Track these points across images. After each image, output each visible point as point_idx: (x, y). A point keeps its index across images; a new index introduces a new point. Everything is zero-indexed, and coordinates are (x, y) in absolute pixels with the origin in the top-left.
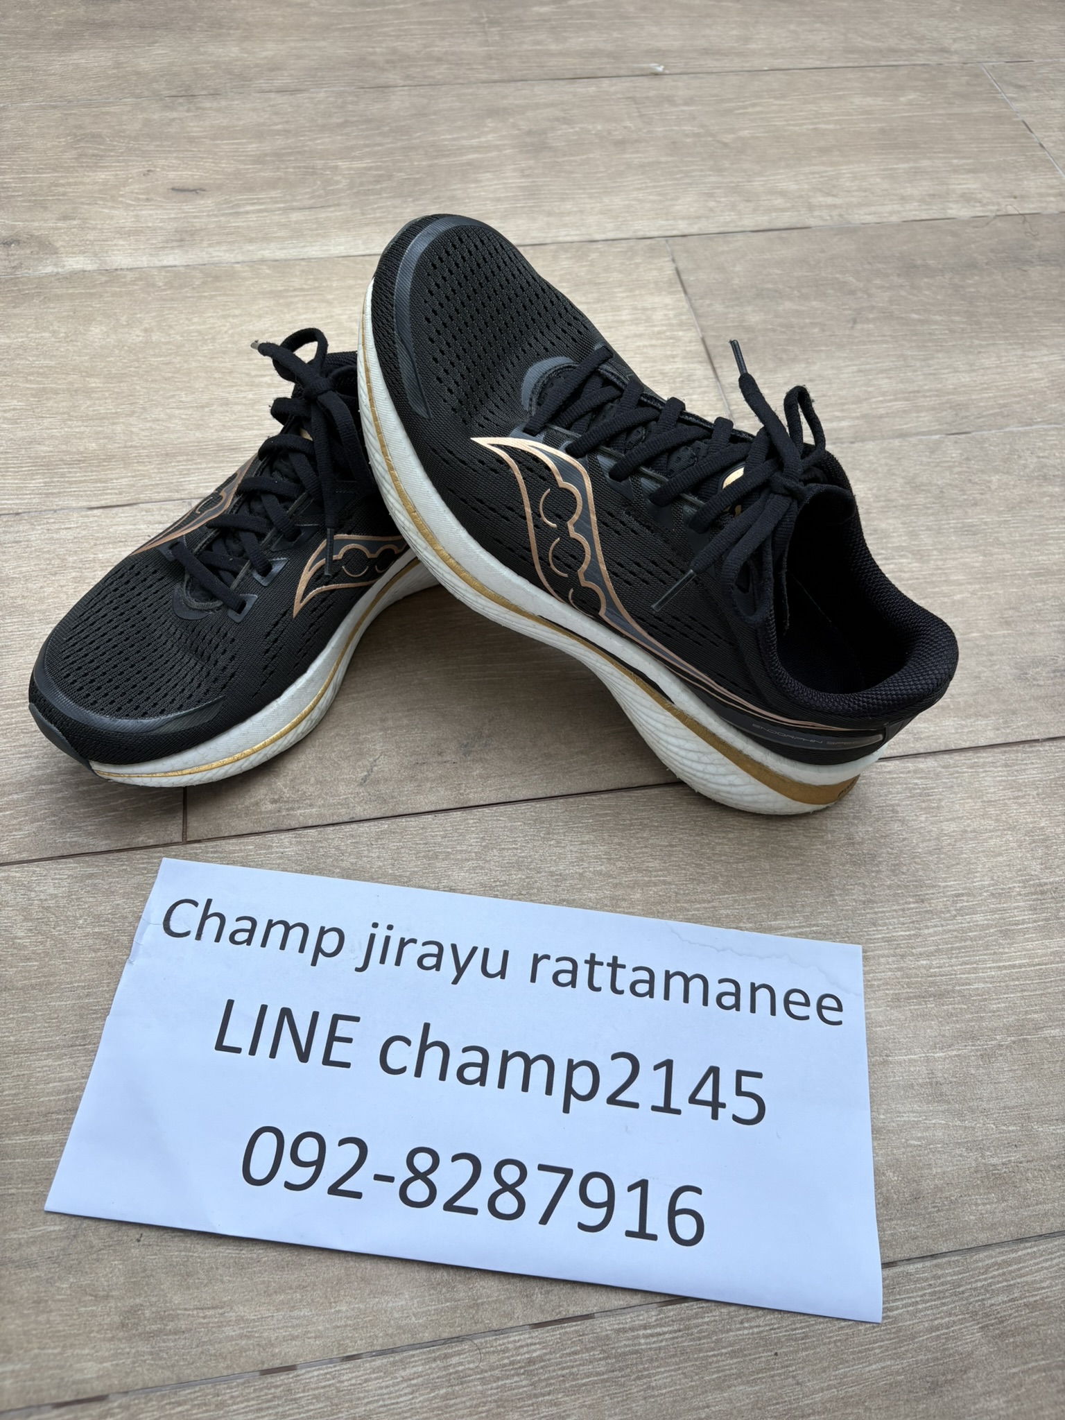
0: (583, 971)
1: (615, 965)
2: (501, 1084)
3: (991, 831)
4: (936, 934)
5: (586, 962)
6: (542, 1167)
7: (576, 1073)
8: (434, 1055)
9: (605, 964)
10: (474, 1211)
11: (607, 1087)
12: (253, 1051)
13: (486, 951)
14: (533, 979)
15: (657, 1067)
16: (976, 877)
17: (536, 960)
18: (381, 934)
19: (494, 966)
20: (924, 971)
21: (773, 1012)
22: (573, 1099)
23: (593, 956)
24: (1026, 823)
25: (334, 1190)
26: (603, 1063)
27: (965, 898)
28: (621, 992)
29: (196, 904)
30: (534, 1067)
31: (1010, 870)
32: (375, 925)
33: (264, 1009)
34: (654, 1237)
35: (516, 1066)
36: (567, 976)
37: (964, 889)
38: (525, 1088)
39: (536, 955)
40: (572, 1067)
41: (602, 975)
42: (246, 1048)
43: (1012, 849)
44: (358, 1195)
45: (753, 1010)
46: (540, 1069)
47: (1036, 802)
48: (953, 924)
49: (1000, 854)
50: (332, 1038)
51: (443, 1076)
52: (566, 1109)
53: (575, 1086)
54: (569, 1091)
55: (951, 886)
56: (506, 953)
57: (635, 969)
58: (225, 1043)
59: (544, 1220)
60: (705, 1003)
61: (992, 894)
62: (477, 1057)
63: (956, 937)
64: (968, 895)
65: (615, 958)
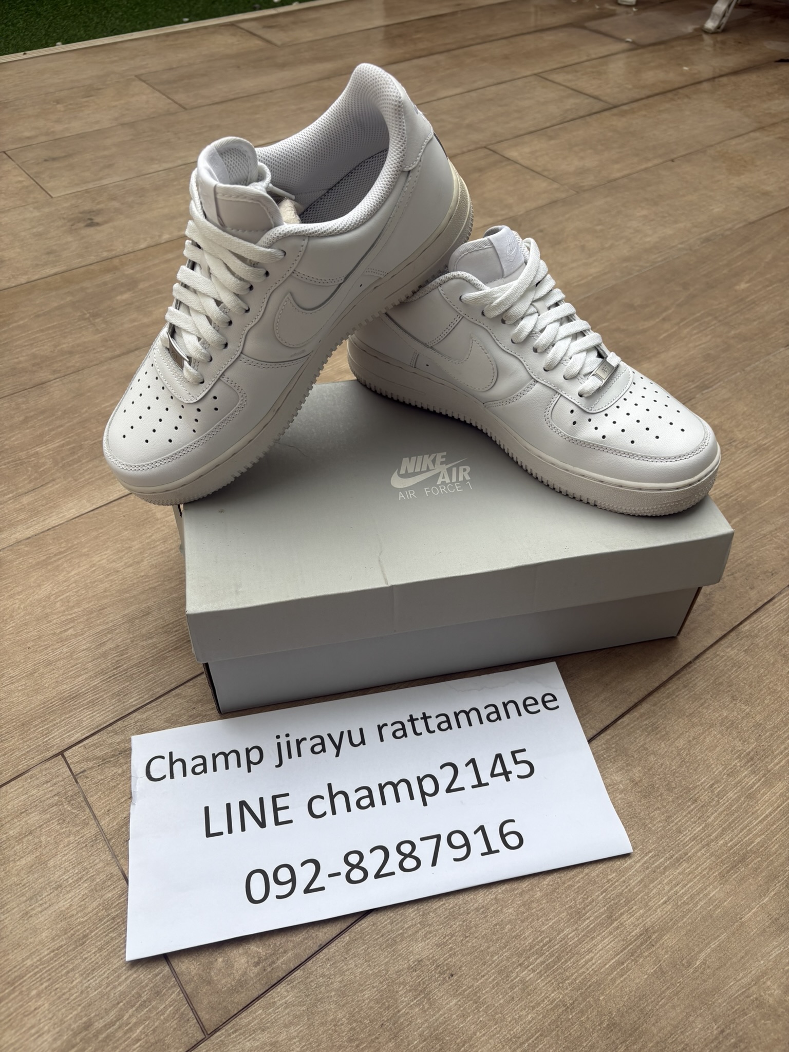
0: (409, 726)
1: (425, 718)
2: (384, 803)
5: (409, 721)
6: (422, 839)
7: (424, 783)
8: (340, 800)
9: (419, 719)
10: (392, 874)
11: (443, 785)
13: (349, 732)
14: (382, 740)
15: (467, 765)
18: (283, 741)
21: (519, 714)
22: (427, 798)
23: (411, 716)
25: (307, 891)
26: (437, 773)
28: (434, 732)
29: (163, 758)
30: (399, 788)
32: (278, 737)
33: (228, 805)
34: (497, 851)
35: (389, 790)
36: (401, 732)
38: (398, 800)
39: (379, 726)
40: (420, 781)
41: (420, 726)
42: (225, 830)
44: (322, 889)
45: (508, 717)
46: (403, 788)
50: (276, 809)
51: (349, 810)
52: (425, 805)
53: (425, 790)
54: (423, 794)
56: (361, 730)
57: (437, 717)
59: (434, 864)
60: (481, 723)
62: (365, 793)
65: (424, 714)
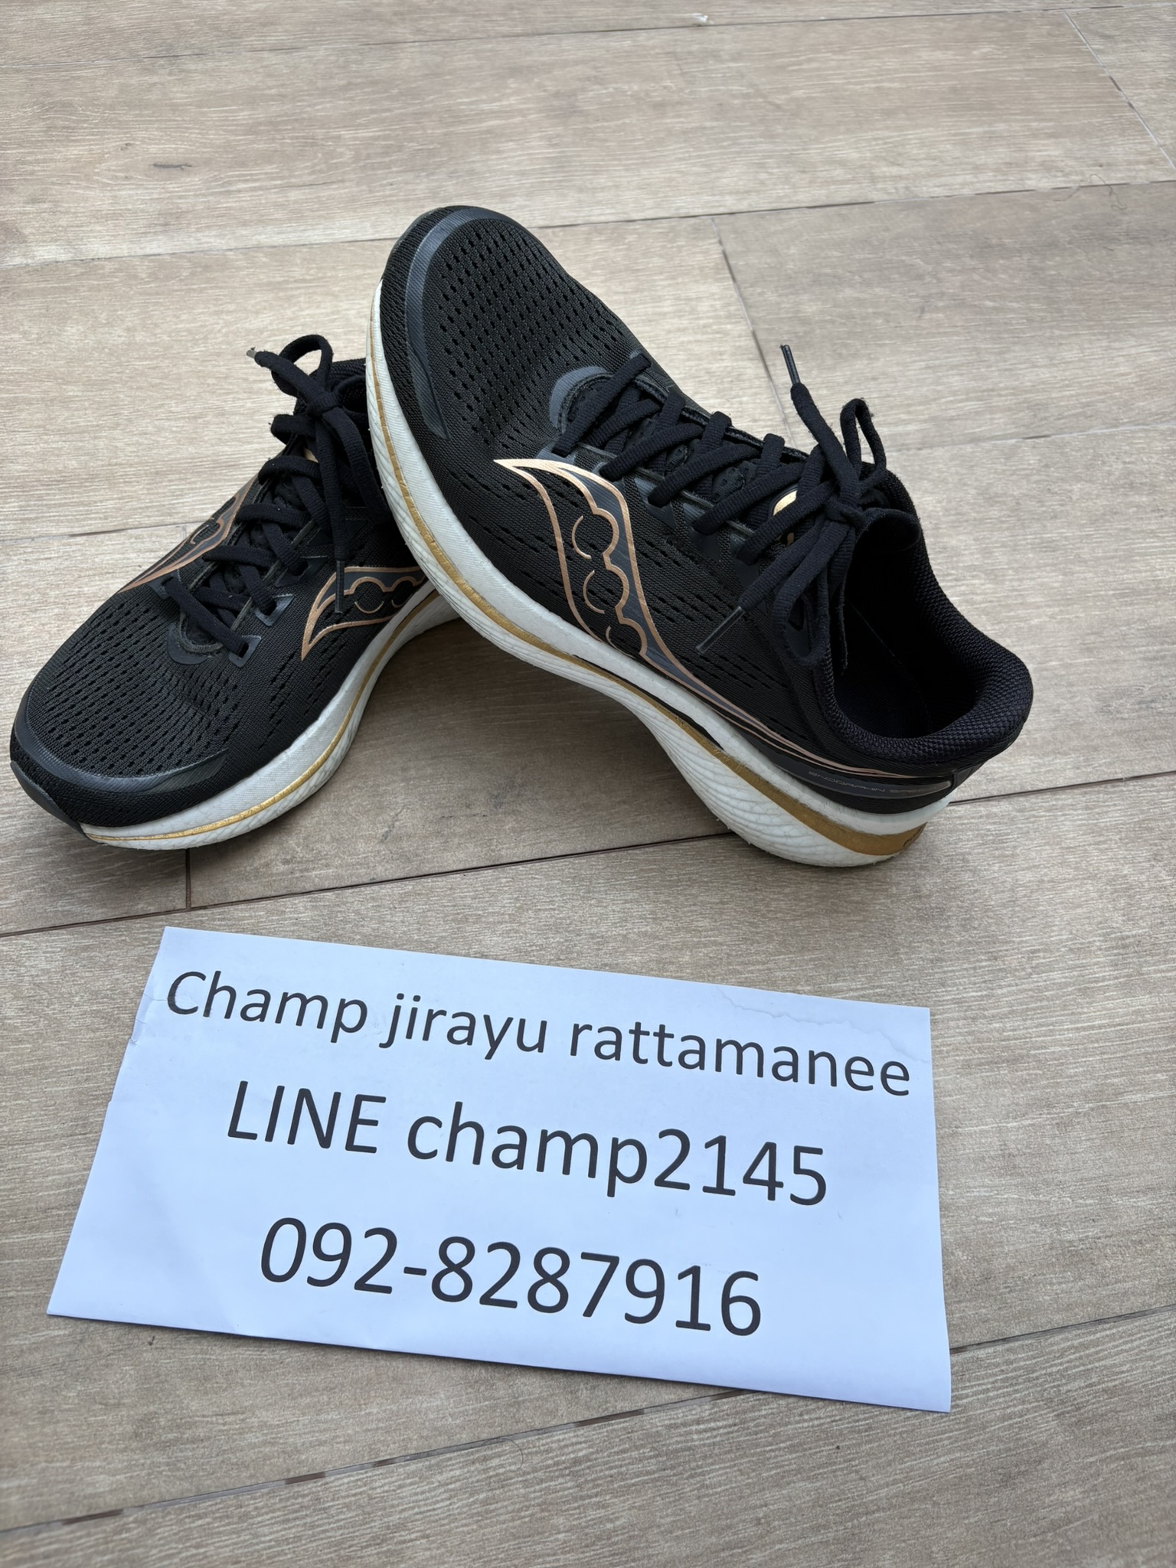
0: (628, 1041)
1: (662, 1035)
2: (541, 1167)
3: (1070, 880)
4: (1010, 994)
5: (631, 1032)
6: (586, 1256)
7: (621, 1153)
8: (467, 1137)
9: (651, 1034)
10: (513, 1304)
11: (655, 1167)
12: (269, 1137)
13: (522, 1022)
14: (574, 1052)
15: (708, 1145)
16: (1053, 931)
17: (577, 1030)
18: (407, 1006)
19: (531, 1039)
20: (997, 1035)
21: (834, 1083)
22: (618, 1181)
23: (638, 1025)
24: (1108, 871)
25: (361, 1285)
26: (649, 1141)
27: (1041, 954)
28: (670, 1064)
29: (203, 977)
30: (576, 1147)
31: (1089, 923)
32: (400, 997)
33: (280, 1090)
34: (707, 1327)
35: (556, 1146)
36: (611, 1048)
37: (1041, 944)
38: (566, 1170)
39: (576, 1026)
40: (616, 1146)
41: (649, 1046)
42: (262, 1133)
43: (1092, 899)
44: (387, 1290)
45: (812, 1080)
46: (582, 1149)
47: (1119, 847)
48: (1028, 983)
49: (1080, 906)
50: (356, 1121)
51: (477, 1160)
52: (611, 1192)
53: (620, 1167)
54: (614, 1173)
55: (1026, 942)
56: (544, 1024)
57: (684, 1039)
58: (240, 1129)
59: (589, 1312)
60: (760, 1074)
61: (1071, 949)
62: (513, 1138)
63: (1032, 997)
64: (1045, 951)
65: (662, 1027)
